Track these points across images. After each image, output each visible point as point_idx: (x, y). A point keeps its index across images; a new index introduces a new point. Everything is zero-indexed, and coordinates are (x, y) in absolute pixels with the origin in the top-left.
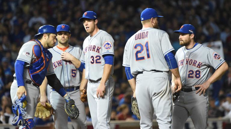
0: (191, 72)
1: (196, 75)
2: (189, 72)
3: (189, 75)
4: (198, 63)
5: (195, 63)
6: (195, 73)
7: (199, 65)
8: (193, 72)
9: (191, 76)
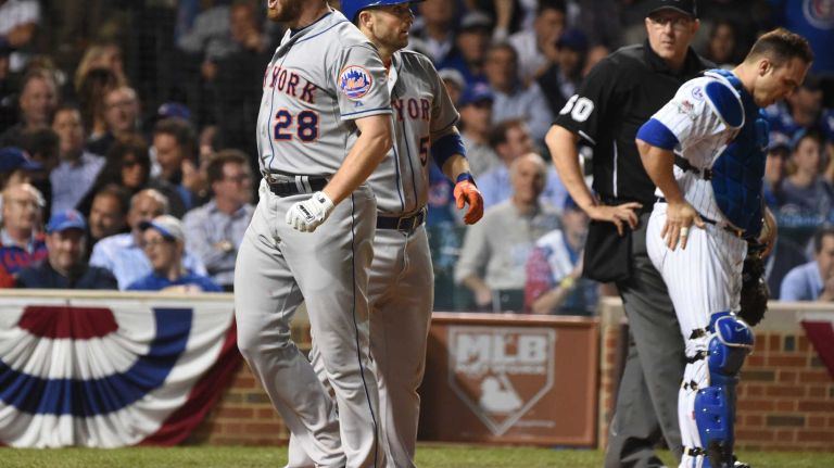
0: (283, 119)
1: (300, 131)
2: (278, 117)
3: (278, 127)
4: (302, 84)
5: (294, 85)
6: (295, 124)
7: (309, 91)
8: (289, 118)
9: (282, 131)
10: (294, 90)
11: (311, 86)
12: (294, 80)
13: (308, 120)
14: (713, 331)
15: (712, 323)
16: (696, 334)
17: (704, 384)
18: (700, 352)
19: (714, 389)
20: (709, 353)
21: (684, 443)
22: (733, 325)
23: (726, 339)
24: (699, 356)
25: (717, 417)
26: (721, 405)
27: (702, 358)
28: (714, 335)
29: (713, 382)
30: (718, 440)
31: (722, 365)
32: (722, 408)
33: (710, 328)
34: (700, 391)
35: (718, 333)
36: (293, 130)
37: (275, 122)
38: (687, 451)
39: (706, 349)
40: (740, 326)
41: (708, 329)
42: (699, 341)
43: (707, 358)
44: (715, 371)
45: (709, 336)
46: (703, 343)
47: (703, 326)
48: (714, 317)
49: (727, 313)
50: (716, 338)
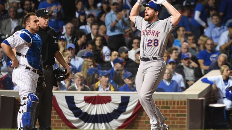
3: (148, 44)
5: (153, 33)
9: (149, 44)
10: (153, 34)
11: (158, 33)
12: (153, 32)
13: (156, 41)
14: (29, 98)
15: (29, 96)
16: (24, 98)
17: (25, 111)
18: (25, 103)
19: (28, 113)
20: (27, 103)
21: (18, 127)
22: (34, 97)
23: (32, 100)
24: (25, 104)
25: (28, 120)
26: (29, 117)
27: (26, 104)
28: (29, 99)
29: (27, 111)
30: (27, 126)
31: (30, 107)
32: (29, 118)
33: (28, 97)
34: (24, 113)
35: (30, 98)
36: (152, 44)
37: (147, 42)
38: (18, 129)
39: (27, 102)
40: (36, 97)
41: (27, 97)
42: (25, 100)
43: (27, 105)
44: (28, 108)
45: (27, 99)
46: (26, 101)
47: (26, 96)
48: (29, 94)
49: (32, 93)
50: (29, 100)
